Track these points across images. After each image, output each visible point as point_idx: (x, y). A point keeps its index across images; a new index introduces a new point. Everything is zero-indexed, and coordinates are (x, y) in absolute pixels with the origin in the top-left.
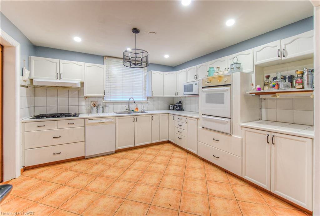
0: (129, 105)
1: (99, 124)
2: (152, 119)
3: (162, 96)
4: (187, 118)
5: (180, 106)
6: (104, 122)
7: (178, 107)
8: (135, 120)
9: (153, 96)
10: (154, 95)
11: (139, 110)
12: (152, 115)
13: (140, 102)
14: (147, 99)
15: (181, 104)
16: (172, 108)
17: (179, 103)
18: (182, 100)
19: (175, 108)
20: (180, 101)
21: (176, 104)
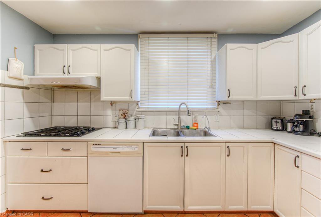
0: (179, 118)
1: (110, 154)
2: (227, 153)
3: (252, 98)
5: (306, 124)
6: (119, 152)
7: (301, 126)
8: (184, 152)
9: (229, 99)
10: (233, 98)
11: (199, 127)
12: (227, 144)
13: (201, 112)
14: (216, 106)
15: (310, 118)
16: (280, 127)
17: (302, 114)
18: (312, 109)
19: (289, 126)
20: (306, 111)
21: (294, 118)
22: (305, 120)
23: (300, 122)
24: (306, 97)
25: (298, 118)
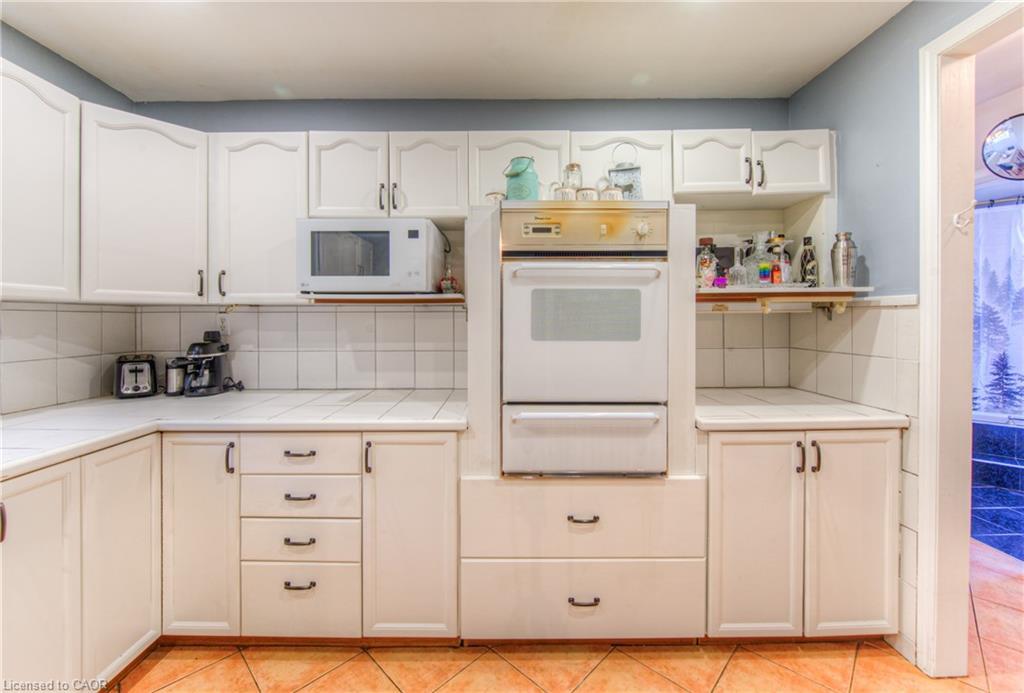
4: (367, 437)
5: (214, 366)
7: (206, 373)
15: (223, 351)
16: (147, 385)
17: (202, 341)
18: (223, 328)
19: (175, 379)
20: (213, 333)
21: (188, 354)
22: (215, 357)
23: (204, 362)
24: (227, 300)
25: (198, 353)
